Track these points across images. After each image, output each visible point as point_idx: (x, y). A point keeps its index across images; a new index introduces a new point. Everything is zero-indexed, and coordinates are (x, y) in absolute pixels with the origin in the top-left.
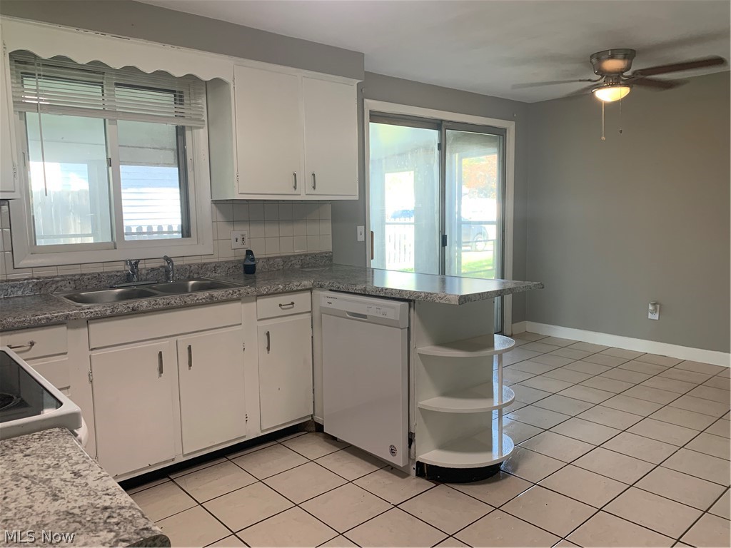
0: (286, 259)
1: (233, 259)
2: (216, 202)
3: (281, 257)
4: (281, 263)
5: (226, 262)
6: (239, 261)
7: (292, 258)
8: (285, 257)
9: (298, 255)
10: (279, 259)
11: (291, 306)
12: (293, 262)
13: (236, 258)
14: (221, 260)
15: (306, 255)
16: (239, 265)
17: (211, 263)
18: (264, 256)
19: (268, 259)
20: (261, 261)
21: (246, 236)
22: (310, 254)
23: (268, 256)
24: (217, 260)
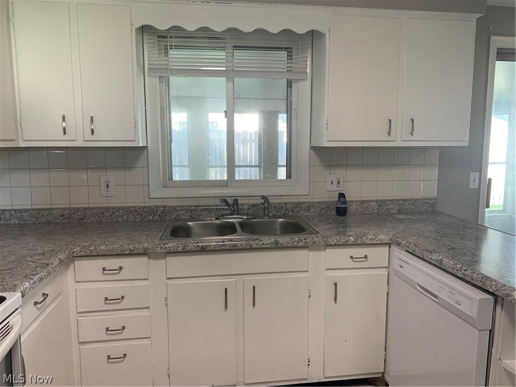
0: (381, 203)
1: (327, 200)
2: (314, 149)
3: (376, 201)
4: (376, 207)
5: (320, 203)
6: (332, 202)
7: (388, 203)
8: (381, 201)
9: (396, 200)
10: (375, 203)
11: (365, 259)
12: (389, 207)
13: (331, 200)
14: (315, 200)
15: (405, 200)
16: (332, 207)
17: (305, 203)
18: (359, 199)
19: (363, 202)
20: (354, 204)
21: (342, 179)
22: (410, 200)
23: (362, 199)
24: (312, 200)
